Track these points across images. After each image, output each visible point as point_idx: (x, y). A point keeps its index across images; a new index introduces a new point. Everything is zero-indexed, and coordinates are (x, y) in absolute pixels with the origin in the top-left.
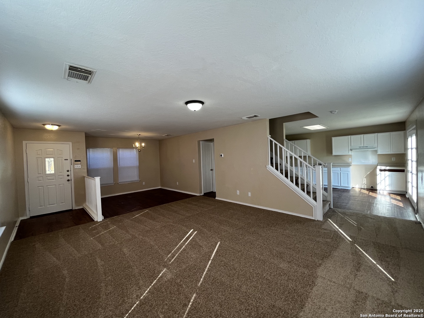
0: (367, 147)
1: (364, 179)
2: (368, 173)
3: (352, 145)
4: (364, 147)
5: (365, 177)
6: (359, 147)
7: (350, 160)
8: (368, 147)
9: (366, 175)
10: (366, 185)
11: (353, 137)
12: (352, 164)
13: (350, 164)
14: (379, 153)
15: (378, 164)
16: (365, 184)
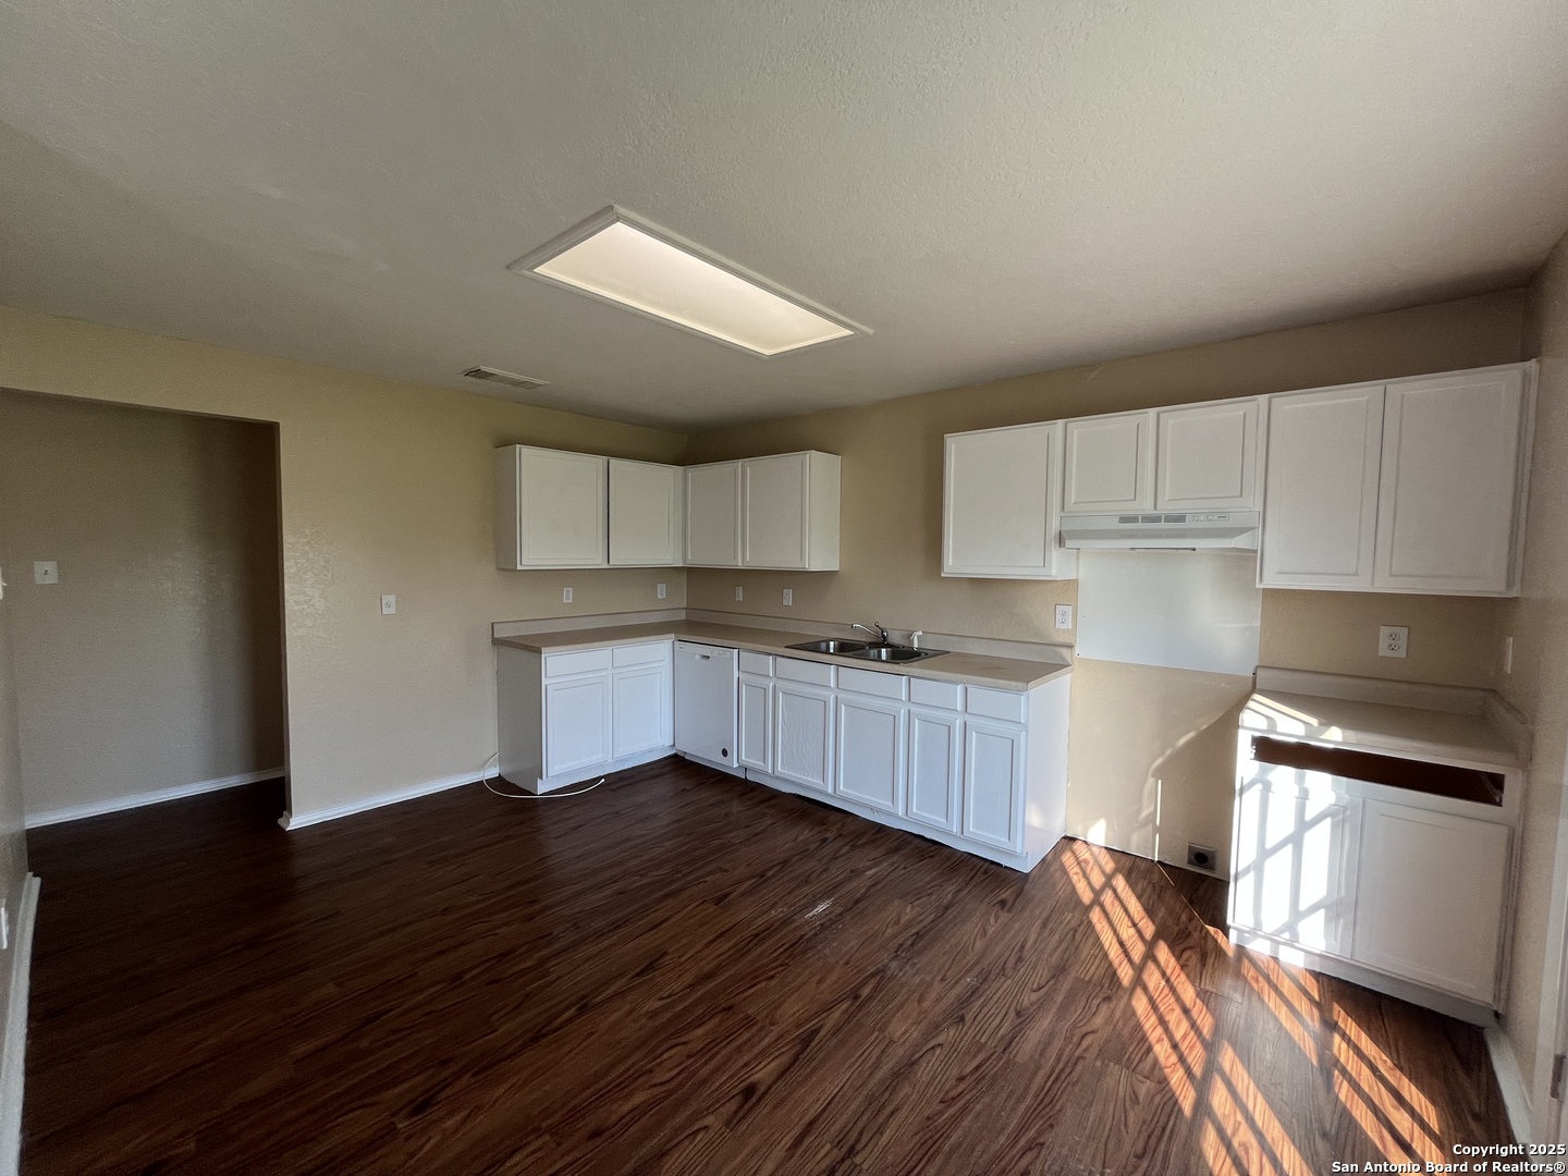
0: (1181, 518)
1: (1151, 780)
2: (1182, 741)
3: (1072, 497)
4: (1157, 519)
5: (1160, 772)
6: (1124, 520)
7: (1061, 623)
8: (1187, 524)
9: (1168, 752)
10: (1157, 830)
11: (1081, 428)
12: (1077, 650)
13: (1063, 651)
14: (1272, 580)
15: (1261, 673)
16: (1150, 827)
